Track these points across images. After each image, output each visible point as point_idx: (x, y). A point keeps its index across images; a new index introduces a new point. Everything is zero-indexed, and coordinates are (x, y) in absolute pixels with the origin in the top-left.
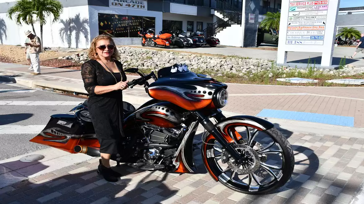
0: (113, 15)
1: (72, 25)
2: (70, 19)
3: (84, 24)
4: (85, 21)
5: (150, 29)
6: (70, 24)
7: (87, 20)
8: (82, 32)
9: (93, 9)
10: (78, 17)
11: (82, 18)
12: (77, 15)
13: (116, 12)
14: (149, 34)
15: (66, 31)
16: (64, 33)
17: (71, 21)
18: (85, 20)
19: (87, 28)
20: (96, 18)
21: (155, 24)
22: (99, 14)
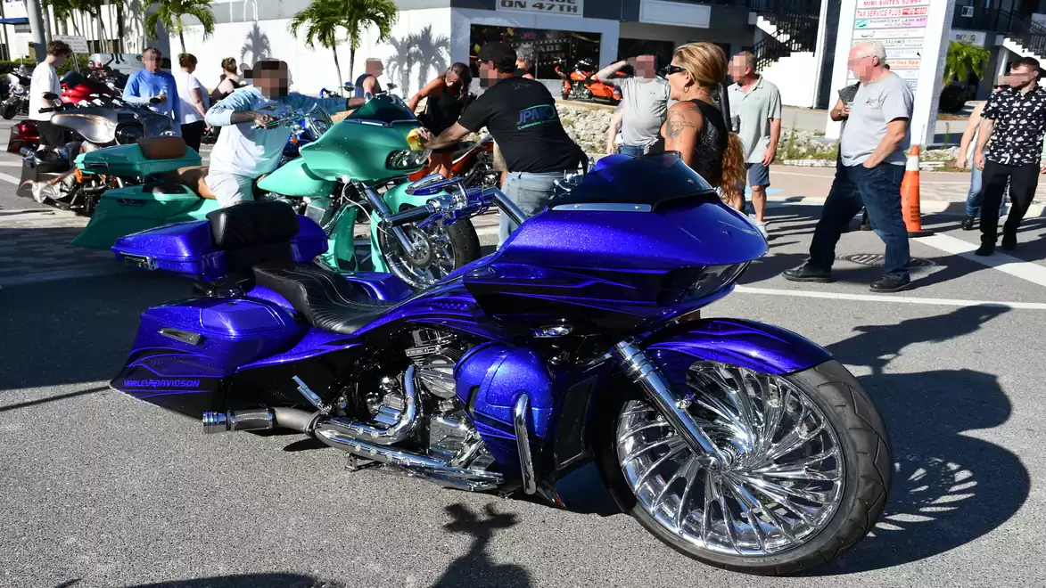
0: (504, 29)
1: (413, 49)
2: (410, 37)
3: (440, 48)
4: (443, 43)
5: (582, 62)
6: (409, 47)
7: (447, 39)
8: (434, 65)
9: (462, 16)
10: (427, 33)
11: (435, 36)
12: (426, 29)
13: (510, 21)
14: (579, 73)
15: (401, 65)
16: (394, 68)
17: (413, 40)
18: (441, 39)
19: (444, 57)
20: (466, 35)
21: (599, 49)
22: (472, 25)
